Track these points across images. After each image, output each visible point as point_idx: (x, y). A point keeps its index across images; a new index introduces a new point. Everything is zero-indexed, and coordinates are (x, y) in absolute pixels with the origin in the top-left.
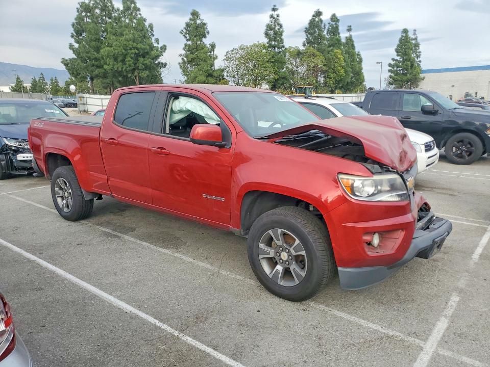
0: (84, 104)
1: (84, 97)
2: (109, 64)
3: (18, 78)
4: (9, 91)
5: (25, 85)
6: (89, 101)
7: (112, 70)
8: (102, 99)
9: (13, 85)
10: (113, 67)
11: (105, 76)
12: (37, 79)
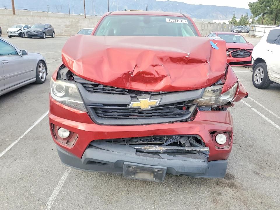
0: (254, 31)
1: (255, 26)
2: (275, 4)
3: (234, 16)
4: (228, 23)
5: (236, 20)
6: (257, 29)
7: (276, 8)
8: (265, 28)
9: (231, 20)
10: (277, 7)
11: (271, 13)
12: (244, 16)
